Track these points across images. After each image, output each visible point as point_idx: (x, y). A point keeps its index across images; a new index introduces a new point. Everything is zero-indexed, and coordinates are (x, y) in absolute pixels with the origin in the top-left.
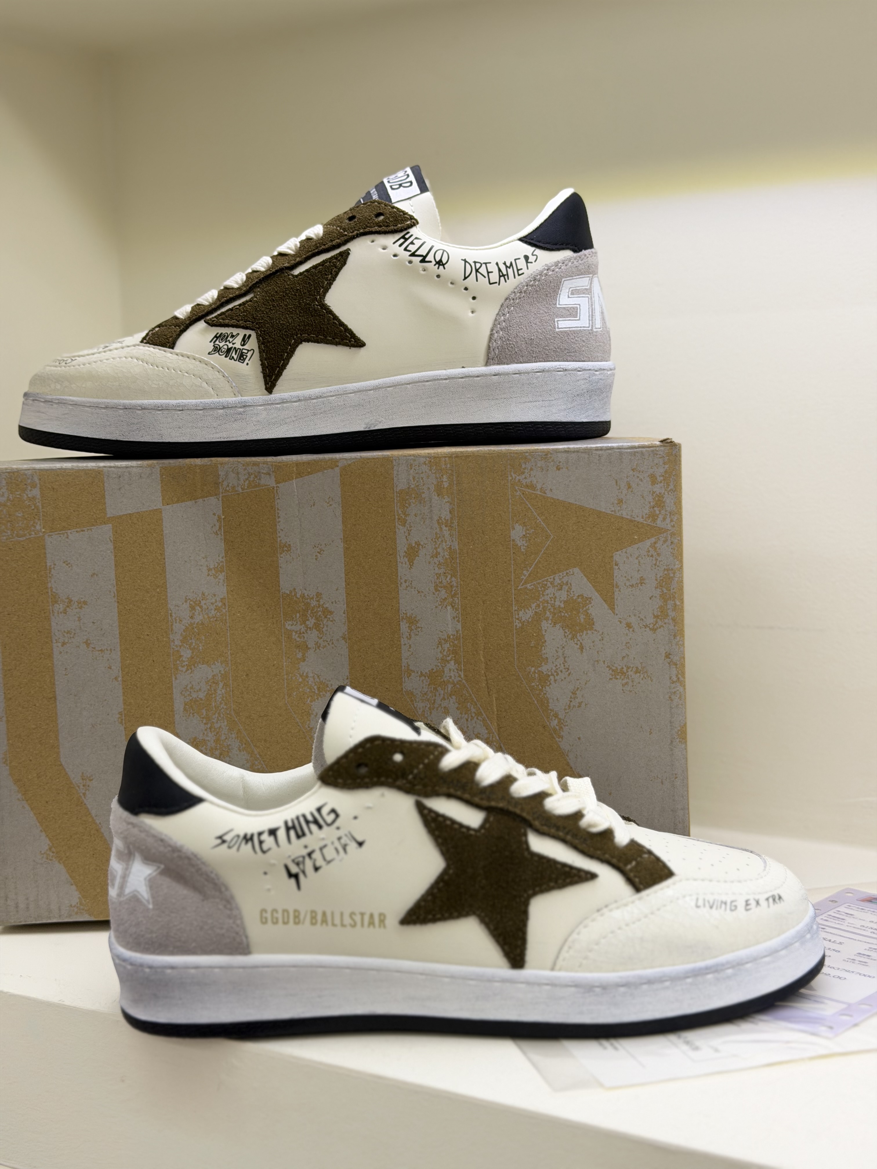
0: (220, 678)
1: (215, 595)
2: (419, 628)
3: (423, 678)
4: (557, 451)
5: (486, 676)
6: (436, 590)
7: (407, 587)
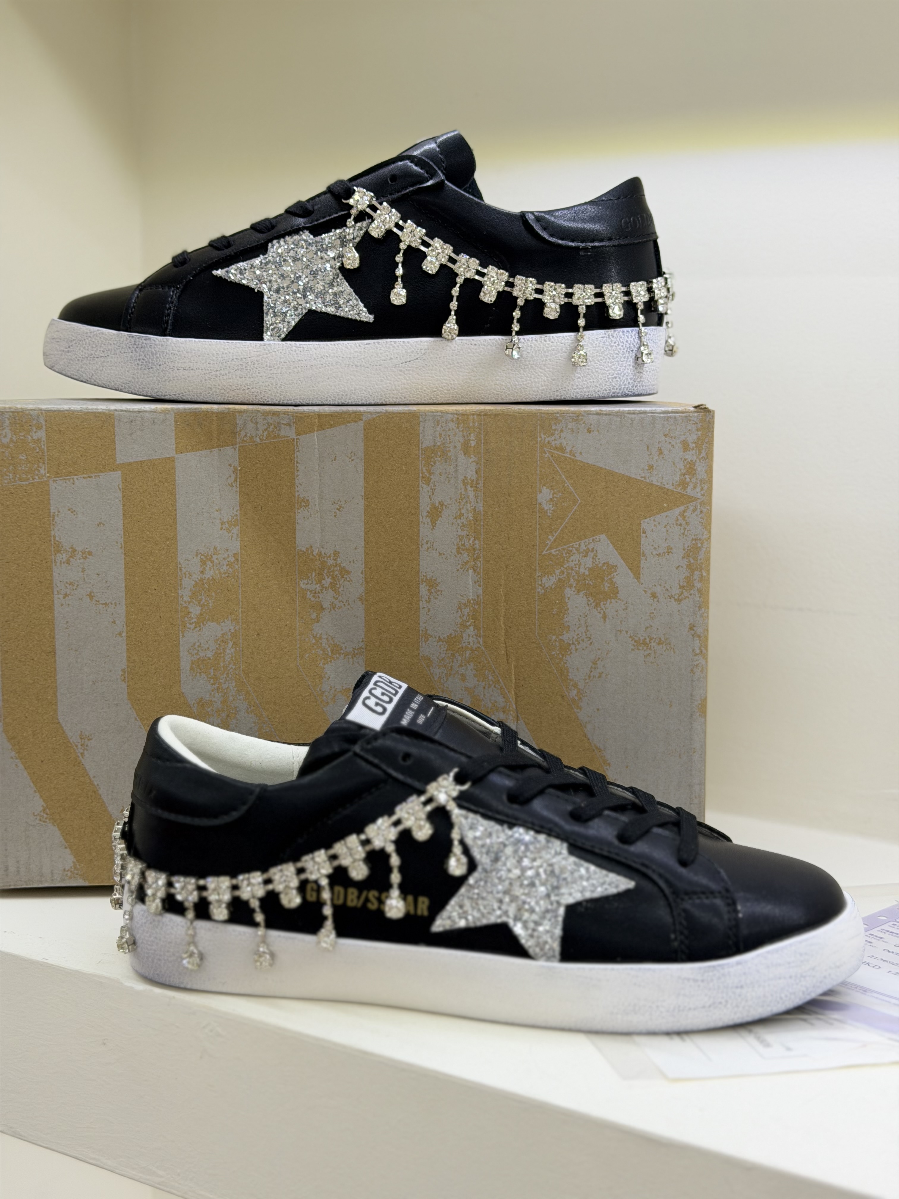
0: (230, 637)
1: (227, 550)
2: (439, 591)
3: (441, 643)
4: (589, 413)
5: (505, 643)
6: (458, 553)
7: (428, 548)
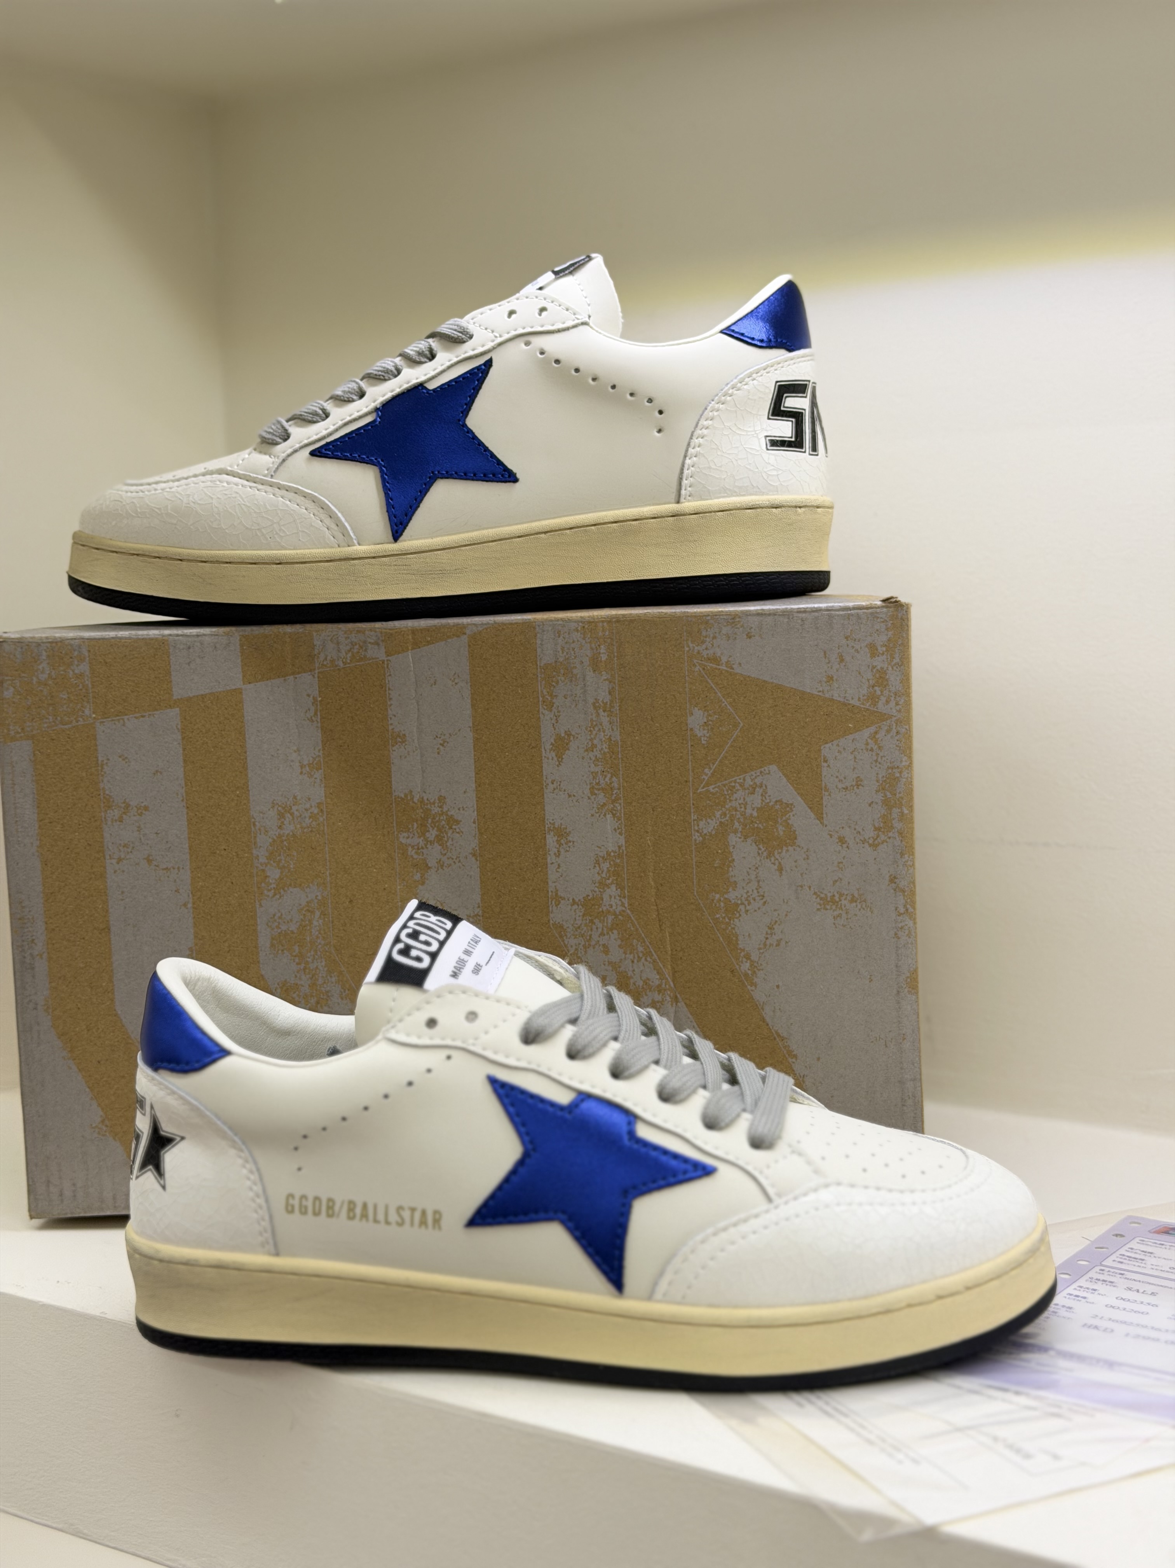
0: (316, 905)
1: (309, 799)
2: (570, 842)
3: (575, 907)
4: (747, 614)
5: (657, 905)
6: (593, 793)
7: (554, 789)
